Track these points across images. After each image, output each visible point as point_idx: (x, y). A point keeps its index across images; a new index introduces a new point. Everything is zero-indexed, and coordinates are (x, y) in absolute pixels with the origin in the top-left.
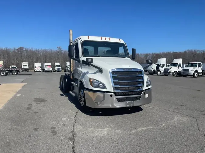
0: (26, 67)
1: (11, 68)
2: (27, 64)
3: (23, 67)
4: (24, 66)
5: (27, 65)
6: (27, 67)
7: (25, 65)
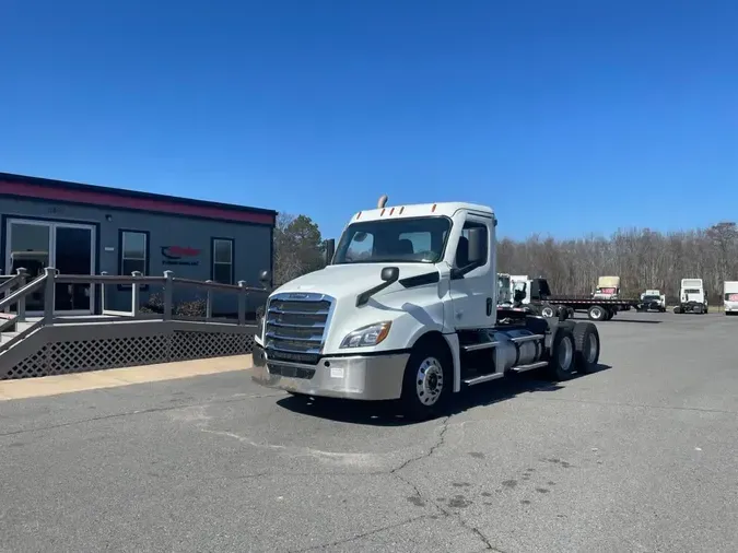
0: (693, 298)
1: (642, 298)
2: (698, 284)
3: (683, 294)
4: (687, 291)
5: (700, 287)
6: (699, 298)
7: (692, 289)
